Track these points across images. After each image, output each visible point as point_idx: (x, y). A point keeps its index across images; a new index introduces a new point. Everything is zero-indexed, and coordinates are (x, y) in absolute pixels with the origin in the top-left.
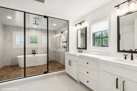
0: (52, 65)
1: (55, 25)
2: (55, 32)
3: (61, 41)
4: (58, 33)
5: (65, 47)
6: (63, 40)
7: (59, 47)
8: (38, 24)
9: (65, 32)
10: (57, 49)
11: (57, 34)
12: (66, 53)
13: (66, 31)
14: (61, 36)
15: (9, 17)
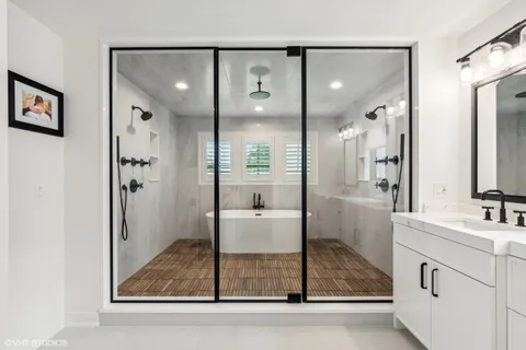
0: (326, 263)
1: (336, 85)
2: (338, 121)
3: (367, 155)
4: (351, 125)
5: (391, 184)
6: (373, 153)
7: (356, 186)
8: (268, 94)
9: (390, 110)
10: (343, 193)
11: (345, 128)
12: (395, 217)
13: (392, 104)
14: (364, 135)
15: (182, 86)
